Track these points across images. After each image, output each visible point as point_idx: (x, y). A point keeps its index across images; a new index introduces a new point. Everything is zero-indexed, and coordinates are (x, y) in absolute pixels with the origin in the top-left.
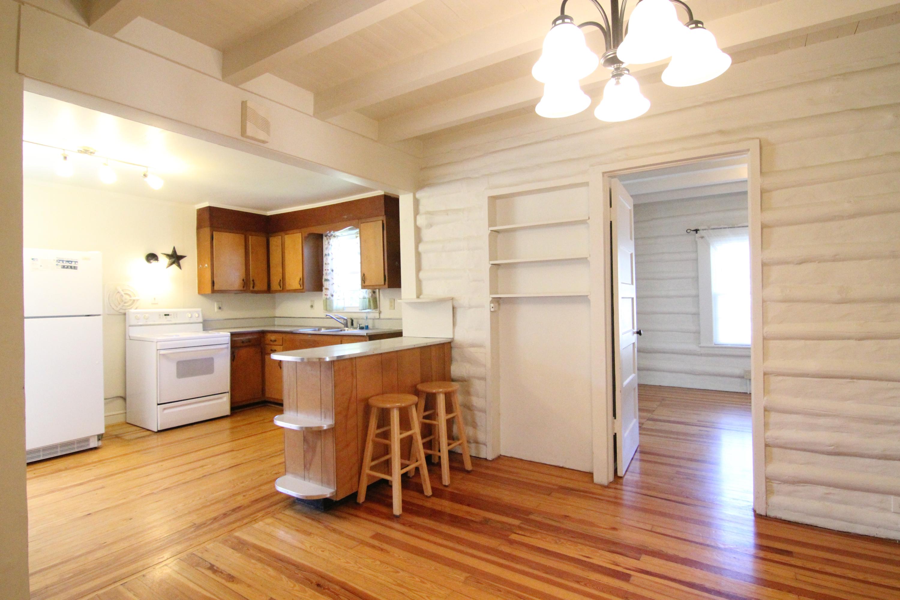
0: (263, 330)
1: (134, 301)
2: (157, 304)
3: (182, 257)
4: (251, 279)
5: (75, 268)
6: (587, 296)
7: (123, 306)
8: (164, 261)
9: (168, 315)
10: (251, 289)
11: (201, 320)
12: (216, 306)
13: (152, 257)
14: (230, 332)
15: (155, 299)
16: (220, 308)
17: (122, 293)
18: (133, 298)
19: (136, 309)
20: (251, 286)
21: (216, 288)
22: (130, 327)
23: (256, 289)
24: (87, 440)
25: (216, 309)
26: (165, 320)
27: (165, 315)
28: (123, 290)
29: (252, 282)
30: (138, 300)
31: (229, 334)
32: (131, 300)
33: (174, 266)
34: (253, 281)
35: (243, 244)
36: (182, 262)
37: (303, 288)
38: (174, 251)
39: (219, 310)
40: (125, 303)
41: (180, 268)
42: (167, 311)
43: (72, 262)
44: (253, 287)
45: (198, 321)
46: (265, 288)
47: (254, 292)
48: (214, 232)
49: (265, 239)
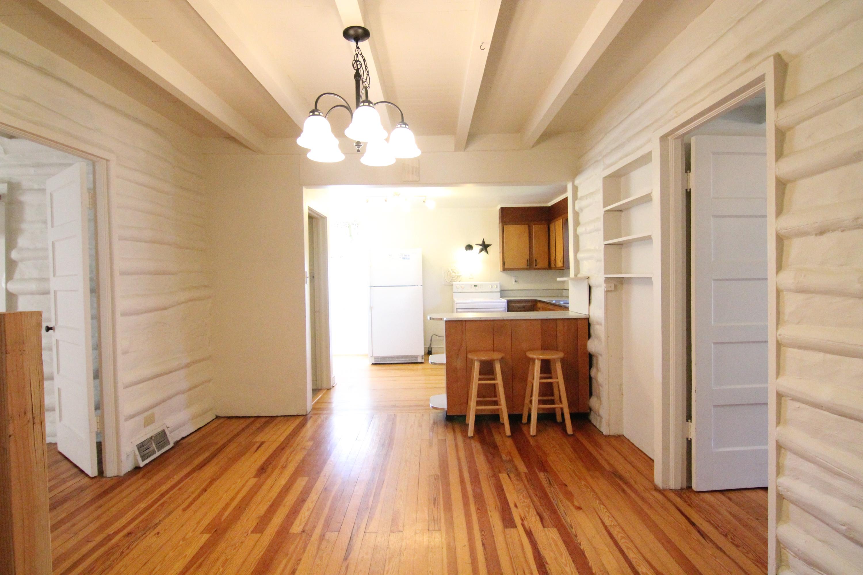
0: (535, 300)
1: (458, 276)
2: (472, 278)
3: (489, 246)
4: (534, 260)
5: (408, 259)
6: (651, 278)
7: (452, 280)
8: (477, 249)
9: (477, 286)
10: (534, 267)
11: (499, 290)
12: (513, 280)
13: (469, 247)
14: (507, 300)
15: (471, 275)
16: (516, 281)
17: (451, 271)
18: (457, 275)
19: (460, 281)
20: (534, 264)
21: (506, 267)
22: (454, 294)
23: (538, 267)
24: (416, 357)
25: (513, 282)
26: (474, 289)
27: (475, 286)
28: (451, 270)
29: (535, 262)
30: (460, 276)
31: (506, 301)
32: (455, 276)
33: (484, 252)
34: (536, 260)
35: (528, 232)
36: (488, 249)
37: (564, 266)
38: (484, 242)
39: (515, 283)
40: (453, 278)
41: (488, 253)
42: (476, 283)
43: (407, 255)
44: (536, 265)
45: (497, 291)
46: (546, 265)
47: (535, 269)
48: (505, 226)
49: (546, 226)
